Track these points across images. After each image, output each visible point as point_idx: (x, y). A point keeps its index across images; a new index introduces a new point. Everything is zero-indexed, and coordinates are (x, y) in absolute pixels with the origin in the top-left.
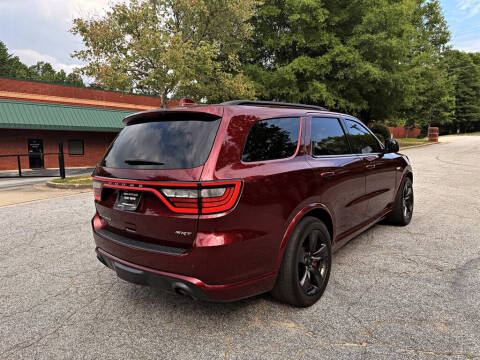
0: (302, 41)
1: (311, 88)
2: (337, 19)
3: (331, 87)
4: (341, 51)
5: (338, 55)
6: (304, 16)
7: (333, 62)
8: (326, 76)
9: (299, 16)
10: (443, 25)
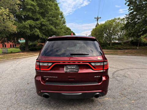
0: (31, 15)
1: (34, 31)
2: (41, 11)
3: (40, 31)
4: (43, 20)
5: (42, 22)
6: (32, 7)
7: (41, 24)
8: (39, 27)
9: (30, 7)
10: (64, 19)
